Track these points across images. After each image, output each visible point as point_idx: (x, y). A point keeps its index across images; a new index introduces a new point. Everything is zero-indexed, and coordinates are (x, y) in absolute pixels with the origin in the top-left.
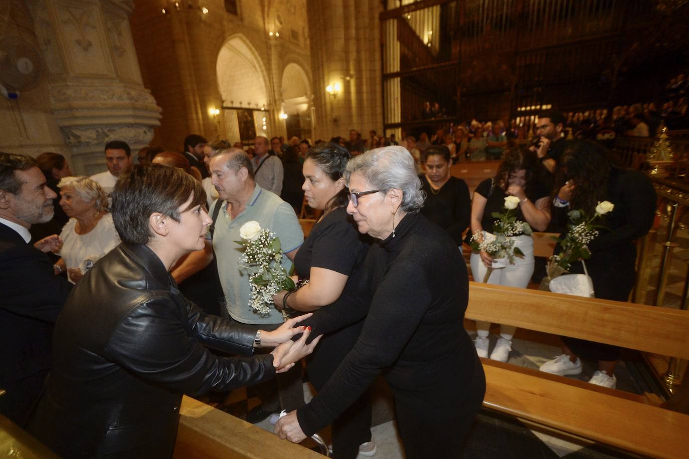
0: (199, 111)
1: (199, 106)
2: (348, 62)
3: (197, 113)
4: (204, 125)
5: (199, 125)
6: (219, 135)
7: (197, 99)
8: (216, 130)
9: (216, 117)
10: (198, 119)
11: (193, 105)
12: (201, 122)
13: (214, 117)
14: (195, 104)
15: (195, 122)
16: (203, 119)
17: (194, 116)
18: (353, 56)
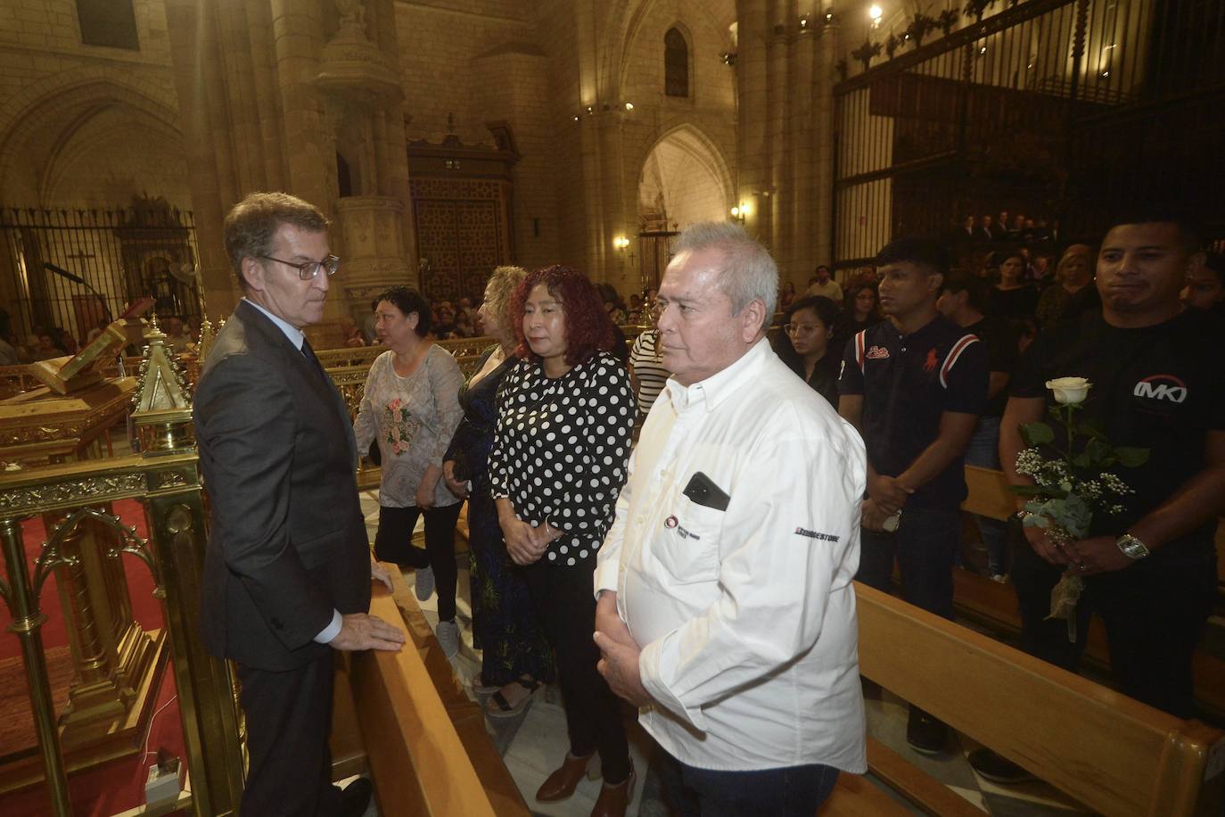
0: (603, 243)
1: (602, 235)
2: (769, 168)
3: (599, 245)
4: (606, 261)
5: (599, 261)
6: (625, 275)
7: (602, 228)
8: (622, 269)
9: (625, 250)
10: (599, 253)
11: (595, 236)
12: (603, 256)
13: (621, 249)
14: (598, 234)
15: (596, 258)
16: (606, 253)
17: (595, 249)
18: (777, 161)
